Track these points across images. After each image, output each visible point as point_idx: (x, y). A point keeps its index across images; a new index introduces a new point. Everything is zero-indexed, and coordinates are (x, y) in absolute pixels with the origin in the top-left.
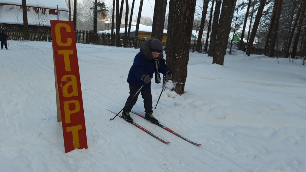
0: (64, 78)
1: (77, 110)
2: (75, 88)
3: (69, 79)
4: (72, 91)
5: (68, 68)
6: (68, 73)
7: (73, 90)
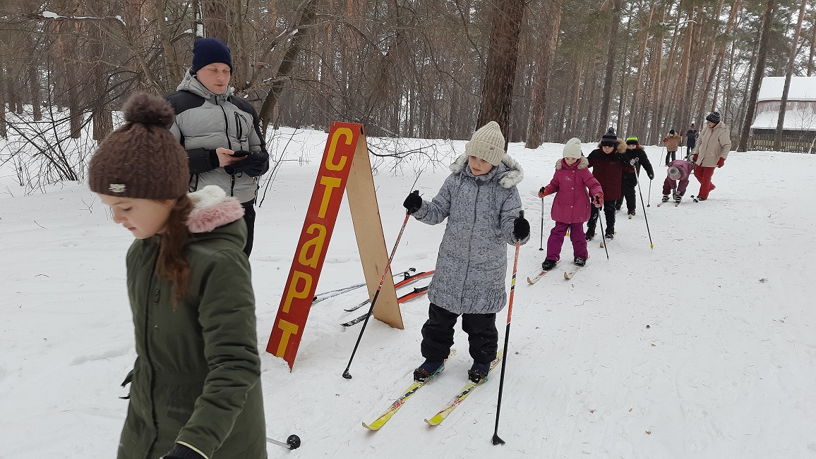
0: (310, 230)
2: (317, 252)
3: (317, 232)
4: (311, 257)
5: (322, 214)
6: (320, 221)
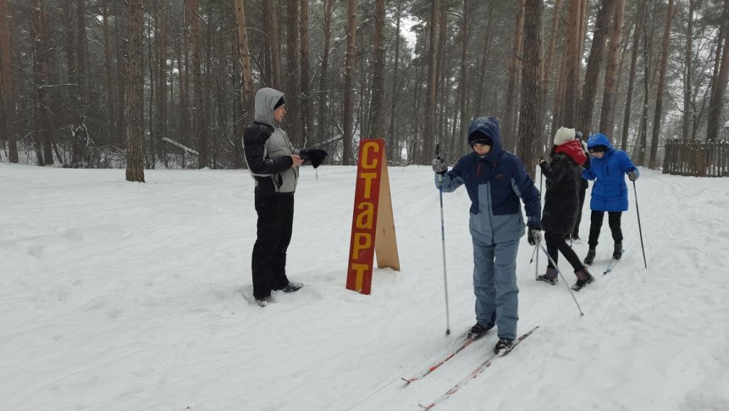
0: (361, 206)
1: (368, 245)
2: (370, 219)
3: (366, 208)
4: (366, 222)
5: (367, 194)
6: (366, 200)
7: (368, 221)
